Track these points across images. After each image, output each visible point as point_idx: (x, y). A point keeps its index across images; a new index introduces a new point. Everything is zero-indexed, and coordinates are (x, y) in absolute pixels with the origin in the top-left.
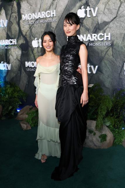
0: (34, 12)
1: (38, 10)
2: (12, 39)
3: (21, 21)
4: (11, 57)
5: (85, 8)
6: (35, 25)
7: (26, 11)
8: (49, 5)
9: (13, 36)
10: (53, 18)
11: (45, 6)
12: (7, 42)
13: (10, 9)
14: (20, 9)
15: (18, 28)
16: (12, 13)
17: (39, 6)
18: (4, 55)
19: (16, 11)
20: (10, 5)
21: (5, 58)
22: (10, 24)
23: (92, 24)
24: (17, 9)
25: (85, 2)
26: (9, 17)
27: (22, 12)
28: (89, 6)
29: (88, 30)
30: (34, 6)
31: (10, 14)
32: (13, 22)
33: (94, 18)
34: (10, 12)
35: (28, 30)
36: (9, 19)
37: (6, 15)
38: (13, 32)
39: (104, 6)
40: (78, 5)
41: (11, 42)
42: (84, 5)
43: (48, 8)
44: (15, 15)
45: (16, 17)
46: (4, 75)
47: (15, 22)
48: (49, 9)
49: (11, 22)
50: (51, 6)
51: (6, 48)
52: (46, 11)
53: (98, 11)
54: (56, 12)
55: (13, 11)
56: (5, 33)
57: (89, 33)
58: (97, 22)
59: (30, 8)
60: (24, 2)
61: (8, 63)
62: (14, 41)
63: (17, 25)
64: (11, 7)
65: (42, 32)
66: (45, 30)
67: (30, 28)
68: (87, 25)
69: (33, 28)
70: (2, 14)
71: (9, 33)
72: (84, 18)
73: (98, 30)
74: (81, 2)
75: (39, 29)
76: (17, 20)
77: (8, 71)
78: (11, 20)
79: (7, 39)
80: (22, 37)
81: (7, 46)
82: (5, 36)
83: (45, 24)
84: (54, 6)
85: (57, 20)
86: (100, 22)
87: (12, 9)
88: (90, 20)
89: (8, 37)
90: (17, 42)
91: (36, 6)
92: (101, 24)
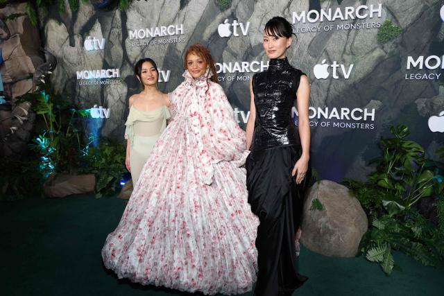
0: (149, 27)
1: (155, 24)
2: (111, 68)
3: (127, 41)
4: (109, 98)
5: (231, 22)
6: (150, 47)
7: (135, 25)
8: (173, 16)
9: (113, 65)
10: (179, 36)
11: (165, 18)
12: (104, 74)
13: (110, 22)
14: (126, 21)
15: (121, 52)
16: (112, 28)
17: (156, 18)
18: (99, 94)
19: (120, 25)
20: (109, 16)
21: (99, 99)
22: (108, 45)
23: (241, 46)
24: (120, 22)
25: (230, 13)
26: (107, 34)
27: (128, 26)
28: (237, 19)
29: (234, 56)
30: (148, 17)
31: (109, 29)
32: (113, 41)
33: (245, 38)
34: (109, 27)
35: (139, 55)
36: (107, 37)
37: (103, 31)
38: (114, 58)
39: (259, 20)
40: (219, 17)
41: (111, 73)
42: (229, 18)
43: (172, 20)
44: (117, 31)
45: (119, 35)
46: (99, 126)
47: (117, 41)
48: (173, 22)
49: (111, 42)
50: (177, 18)
51: (102, 82)
52: (167, 26)
53: (250, 27)
54: (184, 27)
55: (113, 26)
56: (101, 60)
57: (237, 60)
58: (249, 45)
59: (143, 21)
60: (132, 12)
61: (106, 107)
62: (116, 73)
63: (120, 46)
64: (111, 18)
65: (161, 57)
66: (167, 54)
67: (142, 51)
68: (234, 48)
69: (147, 52)
70: (96, 29)
71: (107, 59)
72: (229, 38)
73: (250, 56)
74: (223, 14)
75: (157, 54)
76: (121, 39)
77: (105, 119)
78: (111, 39)
79: (103, 69)
80: (128, 65)
81: (103, 79)
82: (101, 63)
83: (167, 46)
84: (182, 18)
85: (186, 40)
86: (253, 44)
87: (112, 23)
88: (239, 41)
89: (106, 66)
90: (120, 73)
91: (152, 18)
92: (255, 47)
